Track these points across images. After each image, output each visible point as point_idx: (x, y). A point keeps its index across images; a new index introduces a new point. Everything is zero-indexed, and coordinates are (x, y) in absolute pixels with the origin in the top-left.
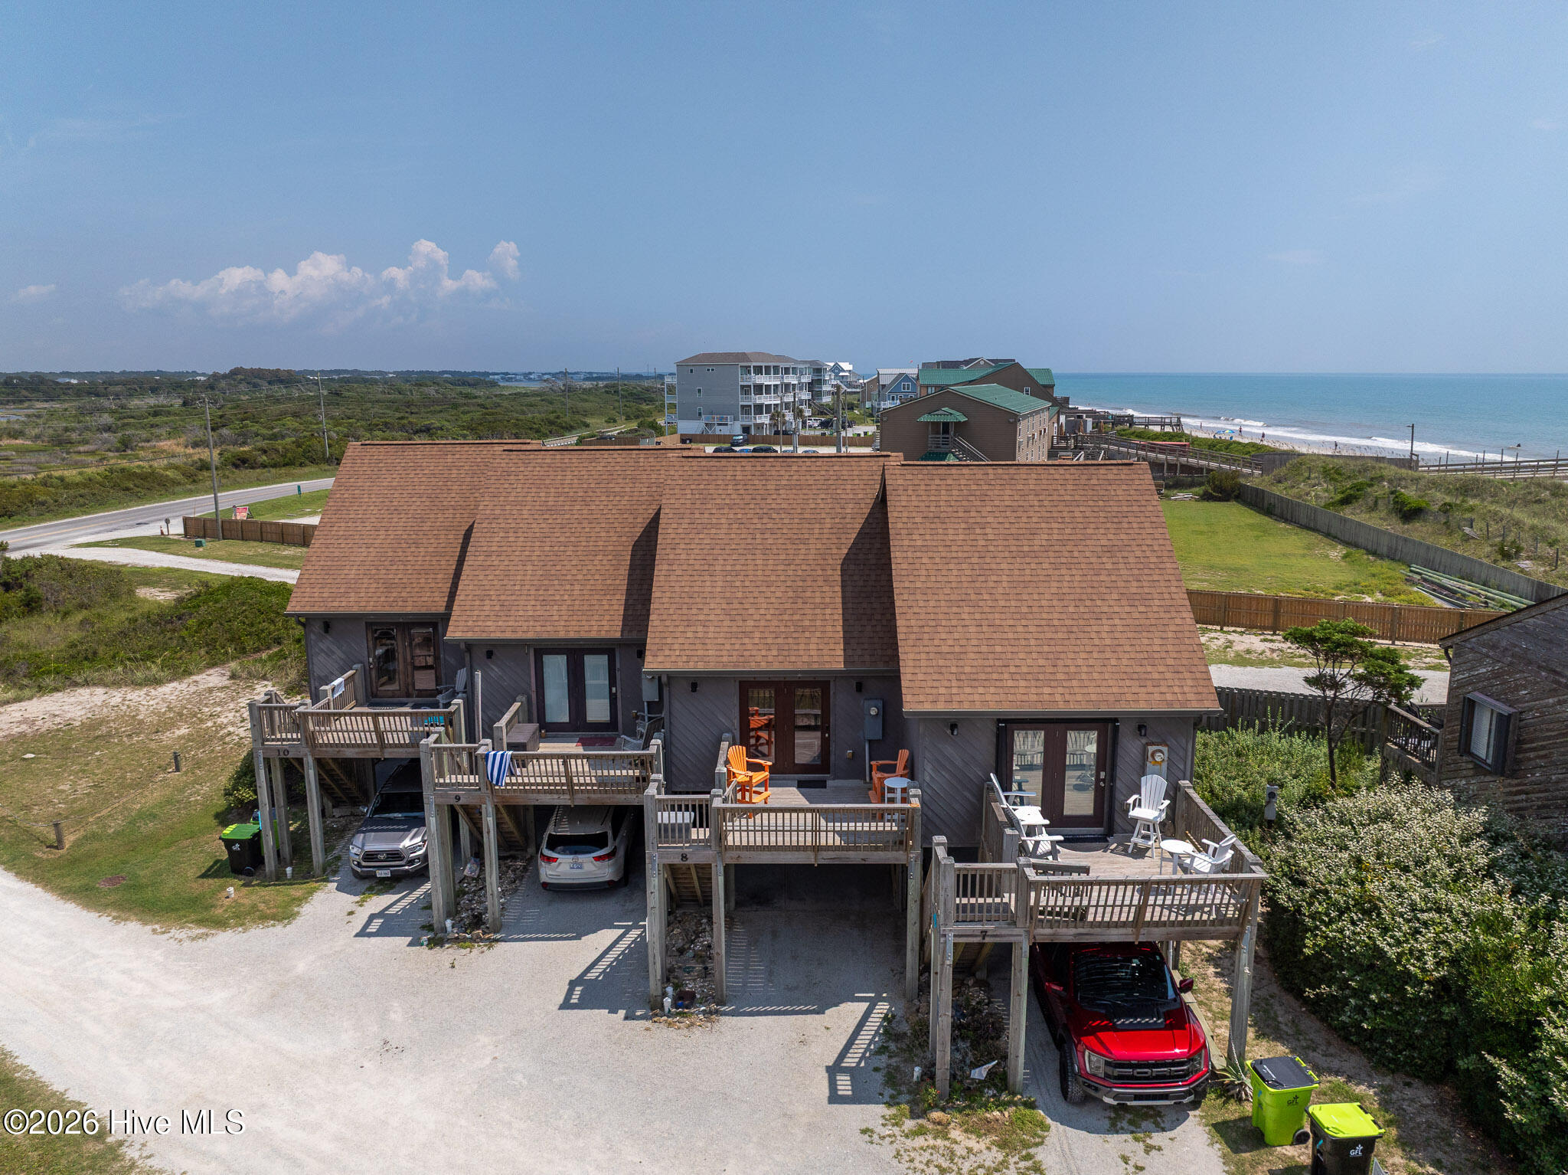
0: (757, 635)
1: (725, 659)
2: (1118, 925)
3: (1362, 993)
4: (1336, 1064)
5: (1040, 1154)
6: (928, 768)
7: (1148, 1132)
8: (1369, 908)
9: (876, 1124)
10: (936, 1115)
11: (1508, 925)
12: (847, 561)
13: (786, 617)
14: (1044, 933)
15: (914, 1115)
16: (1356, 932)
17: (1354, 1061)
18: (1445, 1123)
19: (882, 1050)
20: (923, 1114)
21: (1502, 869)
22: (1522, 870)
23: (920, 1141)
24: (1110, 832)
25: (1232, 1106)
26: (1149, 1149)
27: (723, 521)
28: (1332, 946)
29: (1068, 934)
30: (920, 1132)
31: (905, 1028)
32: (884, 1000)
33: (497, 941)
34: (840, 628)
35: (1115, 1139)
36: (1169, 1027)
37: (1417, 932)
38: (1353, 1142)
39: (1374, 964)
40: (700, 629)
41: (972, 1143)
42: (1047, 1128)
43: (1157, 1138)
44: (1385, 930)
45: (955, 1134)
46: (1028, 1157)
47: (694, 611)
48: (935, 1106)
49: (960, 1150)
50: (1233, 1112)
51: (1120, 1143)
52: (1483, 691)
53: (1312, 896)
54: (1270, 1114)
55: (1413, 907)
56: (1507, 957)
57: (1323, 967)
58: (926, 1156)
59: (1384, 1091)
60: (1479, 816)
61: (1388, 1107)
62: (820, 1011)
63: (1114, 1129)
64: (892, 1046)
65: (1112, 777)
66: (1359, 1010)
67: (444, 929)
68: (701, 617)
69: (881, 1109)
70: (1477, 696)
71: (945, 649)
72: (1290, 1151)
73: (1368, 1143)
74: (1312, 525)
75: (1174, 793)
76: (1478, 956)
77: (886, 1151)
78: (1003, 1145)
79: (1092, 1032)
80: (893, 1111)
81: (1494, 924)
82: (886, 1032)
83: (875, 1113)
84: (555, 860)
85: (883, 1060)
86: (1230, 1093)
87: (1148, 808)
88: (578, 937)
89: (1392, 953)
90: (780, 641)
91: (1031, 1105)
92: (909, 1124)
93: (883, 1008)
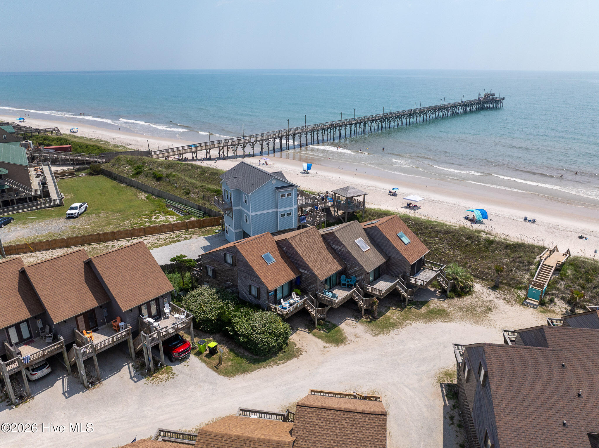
0: (76, 305)
1: (72, 313)
2: (174, 332)
3: (207, 325)
4: (205, 337)
5: (173, 372)
6: (128, 319)
7: (186, 360)
8: (204, 312)
9: (146, 382)
10: (154, 375)
11: (224, 307)
12: (86, 280)
13: (79, 299)
14: (164, 339)
15: (150, 377)
16: (203, 316)
17: (208, 335)
18: (222, 338)
19: (137, 371)
20: (152, 376)
21: (220, 298)
22: (222, 297)
23: (154, 380)
24: (160, 316)
25: (195, 350)
26: (187, 362)
27: (50, 280)
28: (201, 320)
29: (167, 337)
30: (153, 379)
31: (137, 366)
32: (130, 363)
33: (33, 397)
34: (93, 297)
35: (182, 364)
36: (184, 344)
37: (212, 313)
38: (214, 347)
39: (208, 320)
40: (62, 309)
41: (163, 376)
42: (172, 368)
43: (188, 360)
44: (208, 314)
45: (159, 376)
46: (172, 373)
47: (58, 305)
48: (153, 374)
49: (162, 378)
50: (196, 351)
51: (183, 364)
52: (208, 264)
53: (195, 312)
54: (202, 349)
55: (211, 309)
56: (225, 312)
57: (200, 324)
58: (157, 381)
59: (213, 337)
60: (214, 290)
61: (216, 340)
62: (120, 371)
63: (181, 362)
64: (138, 370)
65: (159, 307)
66: (207, 327)
67: (16, 403)
68: (60, 306)
69: (144, 379)
70: (207, 266)
71: (124, 296)
72: (206, 352)
73: (216, 346)
74: (132, 184)
75: (170, 305)
76: (222, 314)
77: (151, 384)
78: (167, 373)
79: (174, 350)
80: (146, 379)
81: (222, 308)
82: (135, 368)
83: (144, 380)
84: (37, 373)
85: (138, 373)
86: (194, 349)
87: (167, 310)
88: (53, 386)
89: (210, 317)
90: (81, 305)
91: (167, 366)
92: (151, 379)
93: (131, 365)
